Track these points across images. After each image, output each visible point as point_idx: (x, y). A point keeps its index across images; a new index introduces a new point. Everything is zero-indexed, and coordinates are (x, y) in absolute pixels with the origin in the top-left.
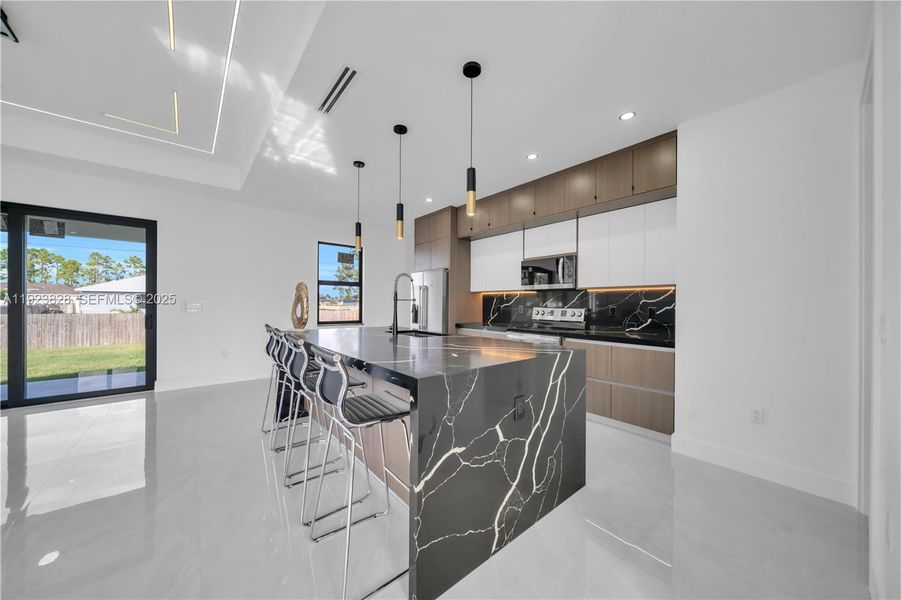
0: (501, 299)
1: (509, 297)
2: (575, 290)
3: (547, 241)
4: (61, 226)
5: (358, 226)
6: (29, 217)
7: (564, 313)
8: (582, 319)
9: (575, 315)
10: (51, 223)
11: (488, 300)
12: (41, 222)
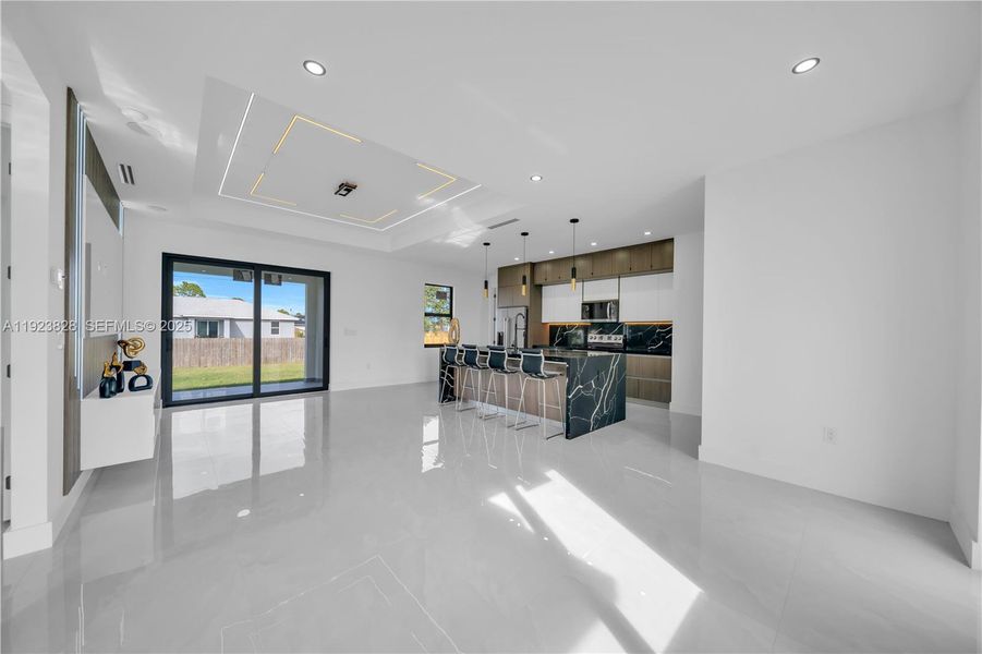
0: (564, 328)
1: (571, 327)
2: (617, 324)
3: (599, 291)
4: (280, 277)
5: (486, 282)
6: (263, 272)
7: (609, 338)
8: (621, 342)
9: (617, 340)
10: (275, 275)
11: (553, 329)
12: (270, 275)
